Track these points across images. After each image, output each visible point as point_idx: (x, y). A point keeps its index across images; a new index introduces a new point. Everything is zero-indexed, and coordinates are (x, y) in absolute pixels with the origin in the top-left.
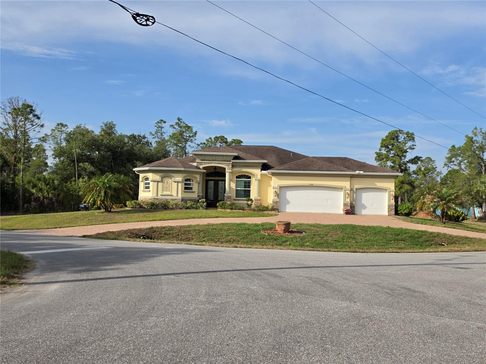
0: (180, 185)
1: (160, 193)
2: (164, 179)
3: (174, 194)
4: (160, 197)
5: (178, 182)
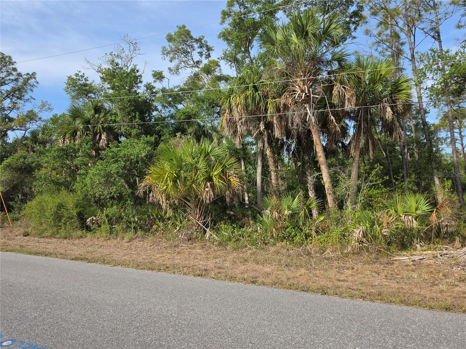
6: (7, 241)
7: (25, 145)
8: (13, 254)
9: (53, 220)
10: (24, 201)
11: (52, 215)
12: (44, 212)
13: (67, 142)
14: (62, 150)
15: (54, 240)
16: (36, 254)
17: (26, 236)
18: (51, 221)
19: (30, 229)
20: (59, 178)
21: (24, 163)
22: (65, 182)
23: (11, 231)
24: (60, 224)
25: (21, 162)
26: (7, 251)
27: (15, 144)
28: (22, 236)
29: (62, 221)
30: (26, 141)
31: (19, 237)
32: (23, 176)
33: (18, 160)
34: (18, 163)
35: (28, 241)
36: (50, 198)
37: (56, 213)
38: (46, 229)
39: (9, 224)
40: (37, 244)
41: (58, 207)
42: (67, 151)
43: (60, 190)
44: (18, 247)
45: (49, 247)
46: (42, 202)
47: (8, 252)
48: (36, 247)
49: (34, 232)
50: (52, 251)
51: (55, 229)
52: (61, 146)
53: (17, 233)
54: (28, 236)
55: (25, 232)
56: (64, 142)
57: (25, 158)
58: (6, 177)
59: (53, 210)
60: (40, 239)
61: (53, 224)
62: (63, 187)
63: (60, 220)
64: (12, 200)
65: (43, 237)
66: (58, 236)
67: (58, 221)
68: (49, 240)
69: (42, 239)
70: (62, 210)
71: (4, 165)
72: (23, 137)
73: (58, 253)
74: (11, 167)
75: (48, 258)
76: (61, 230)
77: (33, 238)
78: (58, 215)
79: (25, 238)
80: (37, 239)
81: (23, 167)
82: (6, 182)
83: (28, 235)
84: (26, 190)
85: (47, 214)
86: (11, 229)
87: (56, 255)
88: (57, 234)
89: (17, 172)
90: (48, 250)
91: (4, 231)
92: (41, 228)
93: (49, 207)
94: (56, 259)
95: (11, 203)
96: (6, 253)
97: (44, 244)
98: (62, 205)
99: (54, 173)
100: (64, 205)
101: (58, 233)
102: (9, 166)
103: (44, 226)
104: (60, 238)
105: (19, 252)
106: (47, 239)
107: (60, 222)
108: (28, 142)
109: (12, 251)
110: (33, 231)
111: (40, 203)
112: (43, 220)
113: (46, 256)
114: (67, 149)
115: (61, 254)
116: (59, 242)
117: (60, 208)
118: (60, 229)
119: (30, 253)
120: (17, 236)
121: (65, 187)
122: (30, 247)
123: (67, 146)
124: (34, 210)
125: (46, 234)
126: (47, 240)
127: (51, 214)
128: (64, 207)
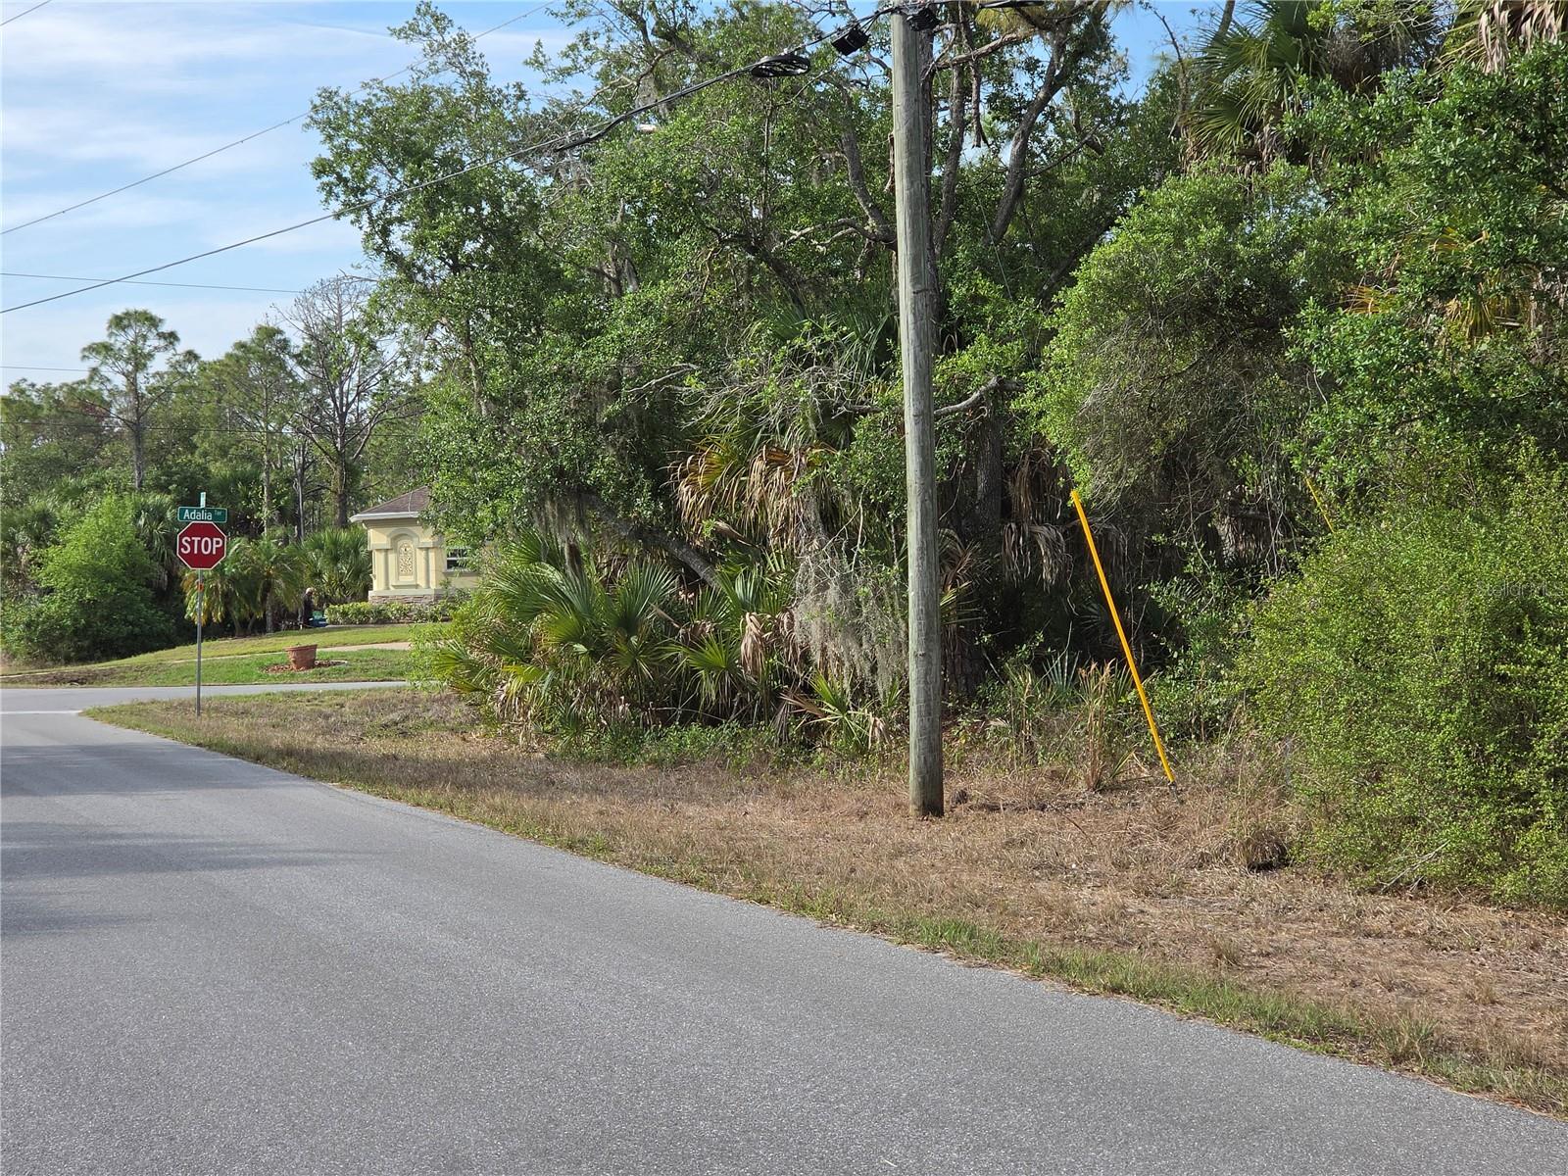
0: (432, 554)
1: (392, 581)
2: (400, 543)
3: (422, 583)
4: (392, 592)
5: (427, 549)
6: (1133, 904)
7: (1231, 104)
8: (1155, 1017)
9: (1464, 736)
10: (1244, 579)
11: (1451, 694)
12: (1390, 671)
13: (1539, 26)
14: (1505, 100)
15: (1478, 917)
16: (1326, 1035)
17: (1266, 867)
18: (1444, 748)
19: (1291, 815)
20: (1492, 366)
21: (1229, 259)
22: (1545, 396)
23: (1167, 825)
24: (1521, 777)
25: (1202, 252)
26: (1116, 990)
27: (1162, 115)
28: (1239, 865)
29: (1540, 749)
30: (1237, 74)
31: (1216, 877)
32: (1225, 368)
33: (1180, 232)
34: (1184, 264)
35: (1281, 912)
36: (1430, 545)
37: (1485, 677)
38: (1412, 821)
39: (1153, 765)
40: (1344, 947)
41: (1496, 622)
42: (1542, 109)
43: (1503, 472)
44: (1198, 961)
45: (1435, 979)
46: (1367, 581)
47: (1124, 999)
48: (1336, 967)
49: (1322, 839)
50: (1448, 1020)
51: (1483, 821)
52: (1492, 67)
53: (1207, 842)
54: (1286, 874)
55: (1260, 836)
56: (1516, 32)
57: (1232, 212)
58: (1115, 380)
59: (1455, 652)
60: (1368, 902)
61: (1461, 771)
62: (1529, 445)
63: (1522, 742)
64: (1168, 565)
65: (1397, 889)
66: (1508, 883)
67: (1502, 749)
68: (1443, 920)
69: (1388, 905)
70: (1531, 650)
71: (1093, 287)
72: (1218, 38)
73: (1500, 1041)
74: (1141, 296)
75: (1414, 1087)
76: (1534, 833)
77: (1313, 892)
78: (1501, 699)
79: (1262, 882)
80: (1343, 898)
81: (1221, 293)
82: (1118, 419)
83: (1283, 862)
84: (1260, 482)
85: (1414, 685)
86: (1167, 804)
87: (1480, 1058)
88: (1502, 870)
89: (1181, 333)
90: (1419, 1007)
91: (1121, 817)
92: (1379, 806)
93: (1424, 627)
94: (1479, 1104)
95: (1164, 594)
96: (1104, 1003)
97: (1400, 948)
98: (1534, 612)
99: (1451, 320)
100: (1543, 604)
101: (1510, 861)
102: (1123, 290)
103: (1399, 792)
104: (1526, 902)
105: (1207, 1003)
106: (1421, 906)
107: (1522, 763)
108: (1254, 75)
109: (1148, 993)
110: (1317, 833)
111: (1354, 588)
112: (1384, 741)
113: (1397, 1059)
114: (1547, 90)
115: (1522, 1059)
116: (1520, 937)
117: (1518, 634)
118: (1527, 822)
119: (1278, 1026)
120: (1203, 862)
121: (1545, 444)
122: (1288, 967)
123: (1542, 67)
124: (1311, 653)
125: (1417, 860)
126: (1428, 916)
127: (1445, 691)
128: (1549, 621)
